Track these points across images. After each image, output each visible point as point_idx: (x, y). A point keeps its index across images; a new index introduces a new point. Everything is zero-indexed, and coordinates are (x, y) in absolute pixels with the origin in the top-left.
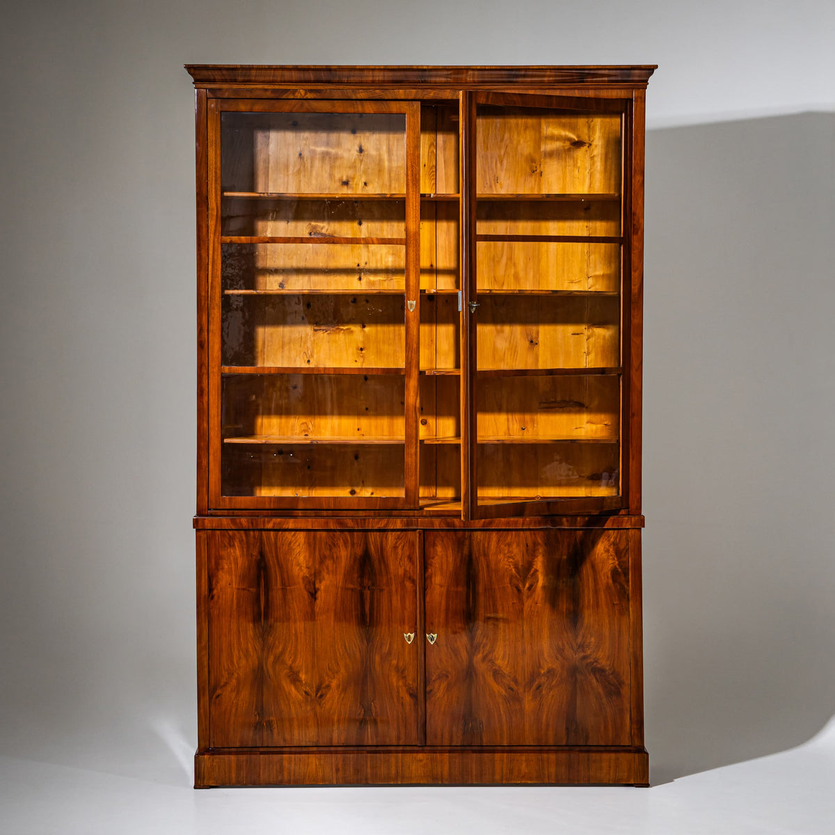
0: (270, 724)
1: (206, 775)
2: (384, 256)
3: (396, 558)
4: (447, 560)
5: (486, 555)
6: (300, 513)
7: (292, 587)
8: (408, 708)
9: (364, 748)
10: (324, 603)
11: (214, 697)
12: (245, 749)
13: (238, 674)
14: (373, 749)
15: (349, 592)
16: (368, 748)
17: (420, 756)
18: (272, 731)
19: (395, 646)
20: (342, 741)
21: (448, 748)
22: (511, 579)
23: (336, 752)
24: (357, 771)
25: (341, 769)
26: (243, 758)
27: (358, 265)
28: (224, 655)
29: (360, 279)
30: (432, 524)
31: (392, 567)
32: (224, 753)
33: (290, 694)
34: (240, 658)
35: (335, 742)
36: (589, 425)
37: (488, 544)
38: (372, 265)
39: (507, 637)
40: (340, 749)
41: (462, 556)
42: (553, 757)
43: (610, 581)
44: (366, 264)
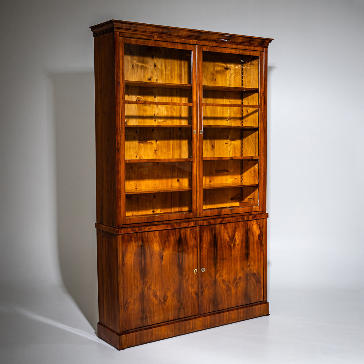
0: (146, 316)
1: (124, 344)
2: (163, 111)
3: (190, 239)
4: (208, 238)
5: (220, 233)
6: (156, 223)
7: (154, 256)
8: (195, 300)
9: (181, 320)
10: (166, 261)
11: (125, 308)
12: (138, 329)
13: (134, 296)
14: (184, 319)
15: (174, 255)
16: (182, 319)
17: (201, 319)
18: (147, 319)
19: (191, 275)
20: (172, 318)
21: (209, 314)
22: (228, 242)
23: (171, 323)
24: (179, 329)
25: (173, 330)
26: (138, 333)
27: (155, 115)
28: (129, 289)
29: (155, 121)
30: (204, 223)
31: (189, 243)
32: (130, 333)
33: (153, 302)
34: (135, 290)
35: (170, 319)
36: (230, 179)
37: (221, 229)
38: (160, 115)
39: (227, 266)
40: (172, 322)
41: (212, 235)
42: (242, 310)
43: (258, 239)
44: (157, 114)
